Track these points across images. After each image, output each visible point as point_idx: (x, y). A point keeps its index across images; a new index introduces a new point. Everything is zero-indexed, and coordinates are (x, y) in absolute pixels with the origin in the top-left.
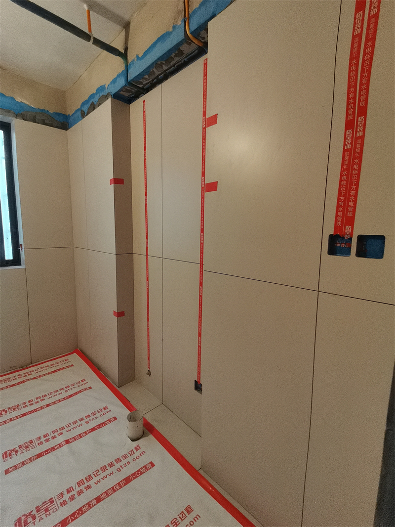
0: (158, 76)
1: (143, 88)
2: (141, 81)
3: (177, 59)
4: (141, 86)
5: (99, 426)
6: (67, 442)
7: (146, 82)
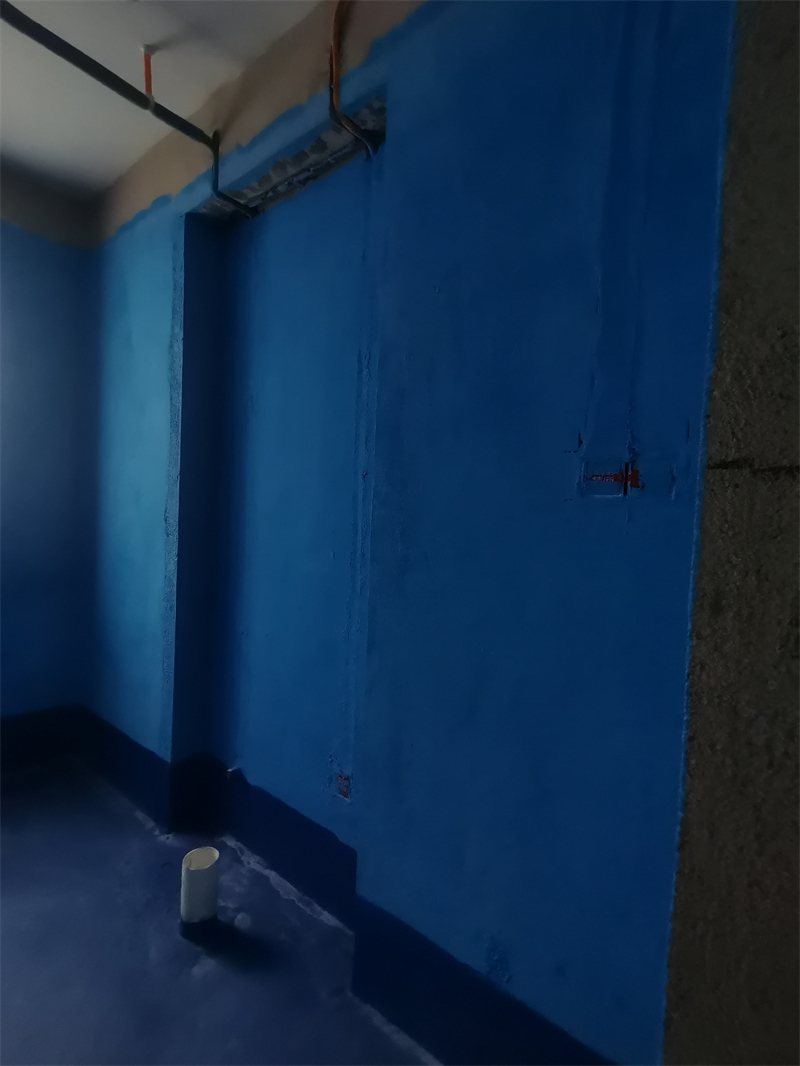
0: (275, 187)
1: (245, 207)
2: (245, 191)
3: (313, 158)
4: (242, 202)
7: (252, 195)
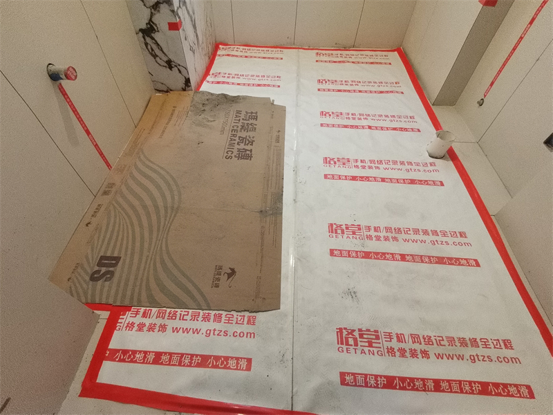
5: (401, 129)
6: (370, 127)
